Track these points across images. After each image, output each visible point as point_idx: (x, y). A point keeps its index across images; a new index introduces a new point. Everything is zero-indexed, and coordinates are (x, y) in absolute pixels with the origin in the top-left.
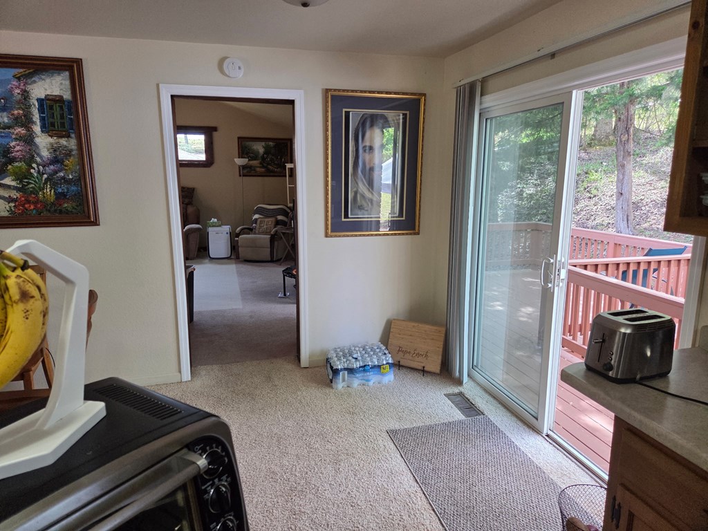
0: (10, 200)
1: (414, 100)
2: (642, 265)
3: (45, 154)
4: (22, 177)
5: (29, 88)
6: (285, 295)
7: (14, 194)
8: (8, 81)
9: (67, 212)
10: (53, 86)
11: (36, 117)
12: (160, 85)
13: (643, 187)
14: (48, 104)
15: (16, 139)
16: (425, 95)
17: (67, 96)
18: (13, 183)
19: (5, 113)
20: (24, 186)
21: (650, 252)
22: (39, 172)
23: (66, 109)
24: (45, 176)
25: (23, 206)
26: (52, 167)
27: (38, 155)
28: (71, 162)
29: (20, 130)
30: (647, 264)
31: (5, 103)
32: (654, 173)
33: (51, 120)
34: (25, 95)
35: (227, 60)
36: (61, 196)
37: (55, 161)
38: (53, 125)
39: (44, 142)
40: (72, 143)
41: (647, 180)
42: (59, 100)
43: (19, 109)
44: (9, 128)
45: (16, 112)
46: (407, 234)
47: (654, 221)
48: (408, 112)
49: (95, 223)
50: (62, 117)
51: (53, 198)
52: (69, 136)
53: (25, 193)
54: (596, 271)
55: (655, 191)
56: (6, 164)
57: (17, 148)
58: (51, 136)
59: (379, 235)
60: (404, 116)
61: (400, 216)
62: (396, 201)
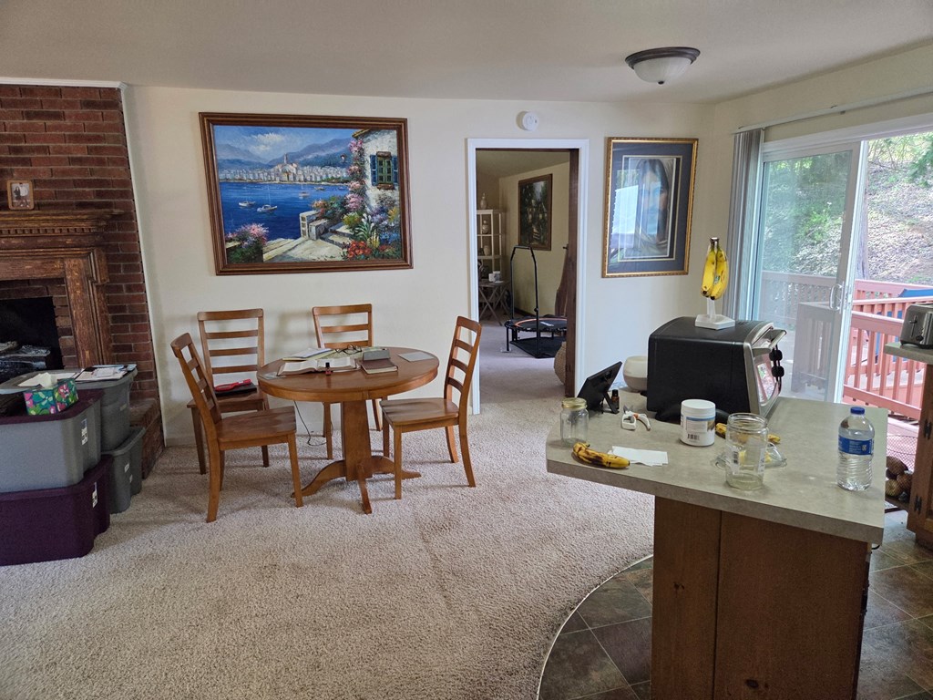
0: (344, 246)
1: (686, 145)
3: (374, 204)
4: (355, 225)
5: (364, 146)
6: (508, 350)
7: (348, 241)
8: (348, 141)
9: (388, 257)
10: (383, 143)
11: (368, 172)
12: (469, 140)
13: (877, 230)
14: (379, 159)
15: (352, 192)
16: (697, 140)
17: (394, 152)
18: (347, 231)
19: (344, 169)
20: (356, 233)
21: (905, 293)
22: (368, 221)
23: (392, 164)
24: (373, 224)
25: (354, 251)
26: (378, 216)
27: (368, 205)
28: (394, 211)
29: (355, 184)
30: (901, 305)
31: (345, 159)
32: (889, 214)
33: (380, 174)
34: (361, 152)
35: (525, 116)
36: (384, 242)
37: (382, 211)
38: (381, 178)
39: (373, 194)
40: (394, 195)
41: (882, 222)
42: (387, 156)
43: (355, 164)
44: (347, 182)
45: (353, 168)
47: (894, 269)
48: (681, 157)
49: (410, 266)
50: (389, 172)
51: (378, 245)
52: (393, 189)
53: (356, 240)
54: (872, 311)
55: (891, 235)
56: (342, 214)
57: (353, 200)
58: (379, 189)
59: (652, 275)
60: (678, 160)
61: (671, 256)
62: (667, 243)
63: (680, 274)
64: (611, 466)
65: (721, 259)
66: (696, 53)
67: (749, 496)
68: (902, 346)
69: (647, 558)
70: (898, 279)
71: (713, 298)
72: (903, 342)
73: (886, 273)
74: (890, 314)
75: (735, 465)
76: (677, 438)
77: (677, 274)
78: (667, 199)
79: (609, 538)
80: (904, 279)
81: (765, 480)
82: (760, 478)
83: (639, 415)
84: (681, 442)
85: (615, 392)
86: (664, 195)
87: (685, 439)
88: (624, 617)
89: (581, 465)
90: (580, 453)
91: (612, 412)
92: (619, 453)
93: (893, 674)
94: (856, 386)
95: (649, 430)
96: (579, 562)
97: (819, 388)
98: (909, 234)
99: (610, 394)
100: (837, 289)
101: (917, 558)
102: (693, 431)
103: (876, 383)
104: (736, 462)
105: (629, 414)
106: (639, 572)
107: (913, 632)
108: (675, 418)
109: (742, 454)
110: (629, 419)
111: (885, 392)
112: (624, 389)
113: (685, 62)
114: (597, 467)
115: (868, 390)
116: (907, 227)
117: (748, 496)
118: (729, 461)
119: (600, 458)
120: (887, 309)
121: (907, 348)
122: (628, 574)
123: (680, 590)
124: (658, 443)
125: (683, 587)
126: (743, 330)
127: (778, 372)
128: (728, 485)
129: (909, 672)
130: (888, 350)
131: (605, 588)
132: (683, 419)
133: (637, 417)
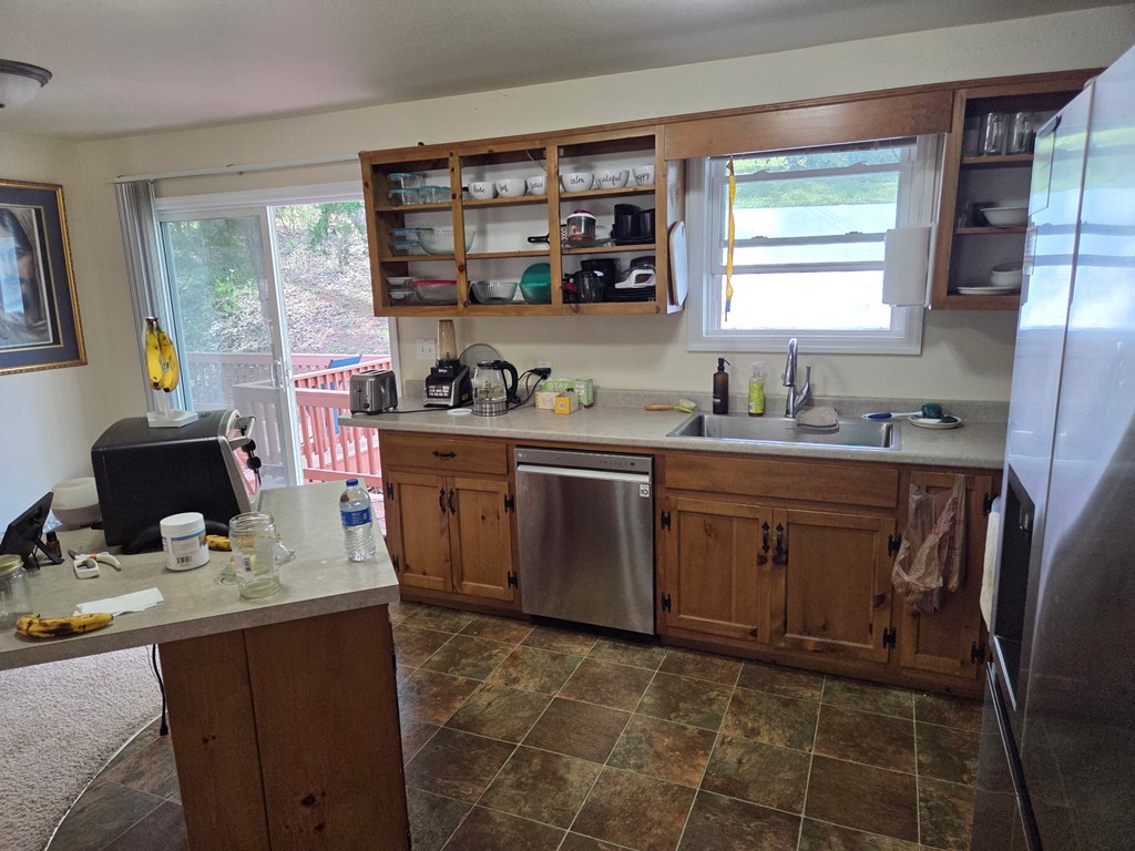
1: (45, 192)
2: (318, 379)
16: (61, 186)
21: (332, 364)
32: (294, 282)
41: (290, 291)
46: (50, 368)
48: (41, 208)
54: (307, 386)
55: (302, 304)
59: (32, 370)
60: (38, 213)
61: (56, 341)
62: (46, 324)
63: (76, 365)
64: (87, 629)
65: (165, 342)
66: (47, 74)
67: (271, 601)
68: (353, 417)
69: (128, 742)
70: (318, 350)
71: (167, 390)
72: (353, 412)
73: (305, 345)
74: (323, 387)
75: (249, 573)
76: (162, 567)
77: (71, 366)
78: (33, 265)
79: (64, 743)
80: (324, 349)
81: (282, 580)
82: (276, 579)
83: (98, 555)
84: (168, 571)
85: (51, 536)
86: (26, 260)
87: (174, 565)
88: (120, 830)
89: (37, 644)
90: (31, 629)
91: (54, 563)
92: (89, 609)
93: (414, 727)
94: (309, 466)
95: (120, 570)
96: (26, 796)
97: (274, 477)
98: (318, 304)
99: (44, 539)
100: (275, 366)
101: (404, 613)
102: (182, 553)
103: (328, 459)
104: (248, 569)
105: (81, 559)
106: (122, 765)
107: (419, 682)
108: (155, 544)
109: (253, 558)
110: (85, 564)
111: (338, 466)
112: (60, 529)
113: (33, 84)
114: (65, 638)
115: (321, 467)
116: (315, 296)
117: (269, 602)
118: (241, 572)
119: (68, 624)
120: (320, 381)
121: (357, 417)
122: (107, 776)
123: (211, 742)
124: (141, 581)
125: (214, 738)
126: (211, 423)
127: (254, 463)
128: (244, 598)
129: (425, 719)
130: (342, 422)
131: (79, 808)
132: (167, 543)
133: (95, 558)
